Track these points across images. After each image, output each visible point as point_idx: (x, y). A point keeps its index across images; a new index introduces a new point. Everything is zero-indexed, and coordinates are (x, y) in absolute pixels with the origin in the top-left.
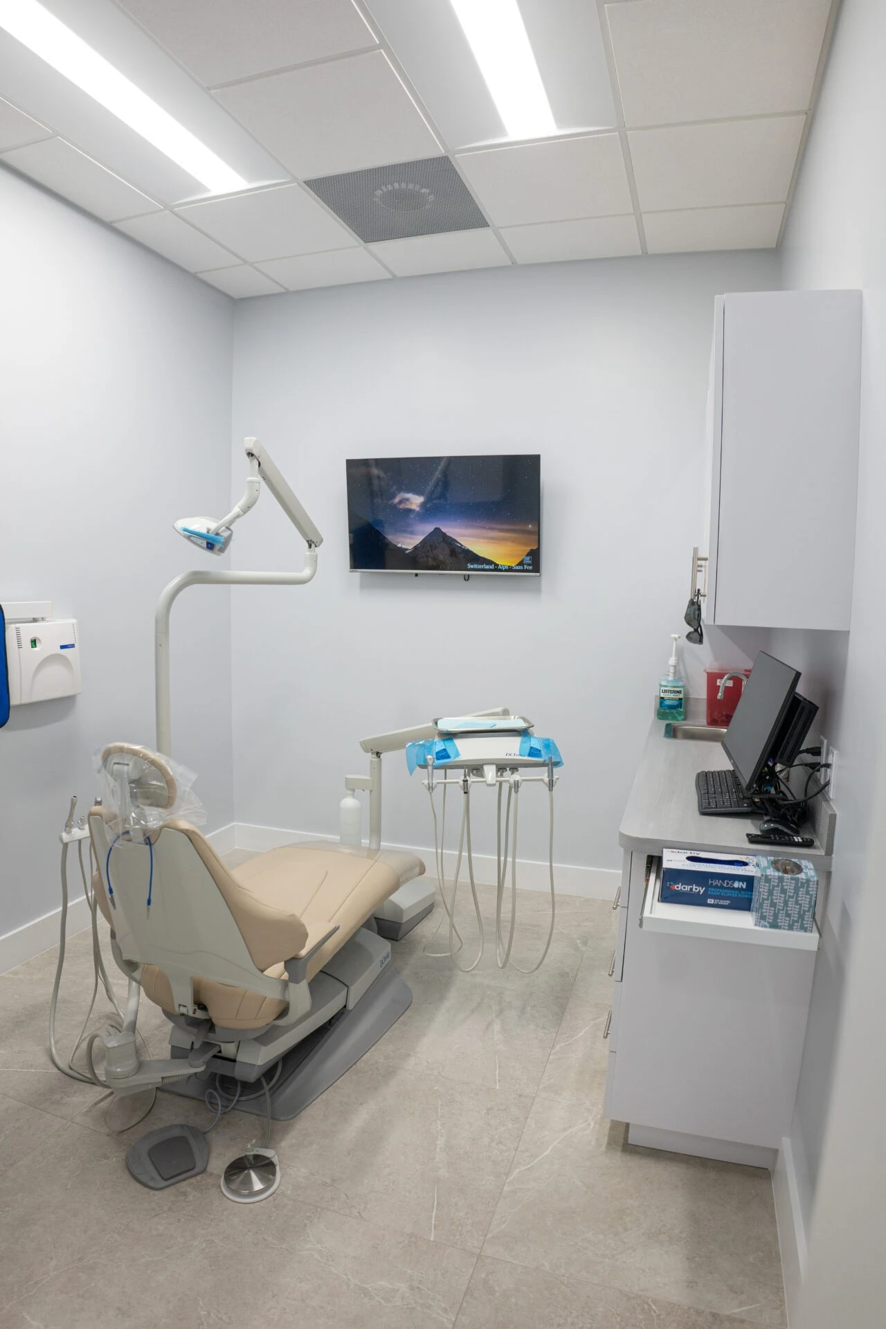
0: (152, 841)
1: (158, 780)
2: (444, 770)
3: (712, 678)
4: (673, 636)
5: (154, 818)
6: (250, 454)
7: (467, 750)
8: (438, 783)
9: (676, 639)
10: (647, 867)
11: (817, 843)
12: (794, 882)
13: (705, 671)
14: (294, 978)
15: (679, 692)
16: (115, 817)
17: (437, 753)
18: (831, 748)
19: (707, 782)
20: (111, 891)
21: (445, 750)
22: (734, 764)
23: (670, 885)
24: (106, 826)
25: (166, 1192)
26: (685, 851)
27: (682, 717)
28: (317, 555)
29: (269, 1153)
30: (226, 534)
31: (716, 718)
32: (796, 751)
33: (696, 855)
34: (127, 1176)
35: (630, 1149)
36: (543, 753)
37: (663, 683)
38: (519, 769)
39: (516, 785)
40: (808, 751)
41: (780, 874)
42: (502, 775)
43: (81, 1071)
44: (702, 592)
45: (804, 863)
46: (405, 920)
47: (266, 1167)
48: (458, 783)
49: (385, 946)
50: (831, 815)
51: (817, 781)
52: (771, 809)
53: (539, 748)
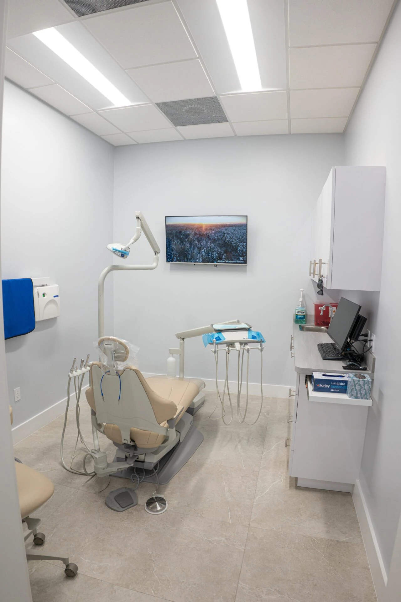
0: (120, 375)
1: (123, 350)
2: (218, 345)
3: (317, 307)
4: (301, 289)
5: (121, 366)
6: (138, 218)
7: (228, 337)
8: (217, 350)
9: (302, 291)
10: (306, 379)
11: (368, 369)
12: (363, 382)
13: (314, 303)
14: (170, 426)
15: (303, 312)
16: (104, 365)
17: (216, 338)
18: (372, 334)
19: (323, 348)
20: (102, 395)
21: (219, 337)
22: (334, 341)
23: (317, 385)
25: (124, 512)
26: (322, 373)
27: (305, 322)
28: (158, 258)
29: (162, 496)
31: (319, 322)
32: (359, 335)
33: (325, 374)
34: (107, 508)
35: (298, 488)
36: (257, 337)
37: (297, 309)
38: (248, 344)
39: (248, 350)
40: (363, 335)
41: (358, 379)
42: (242, 346)
43: (76, 470)
44: (323, 276)
45: (366, 375)
46: (196, 406)
47: (162, 501)
48: (225, 350)
50: (373, 358)
51: (367, 346)
52: (350, 357)
53: (255, 335)
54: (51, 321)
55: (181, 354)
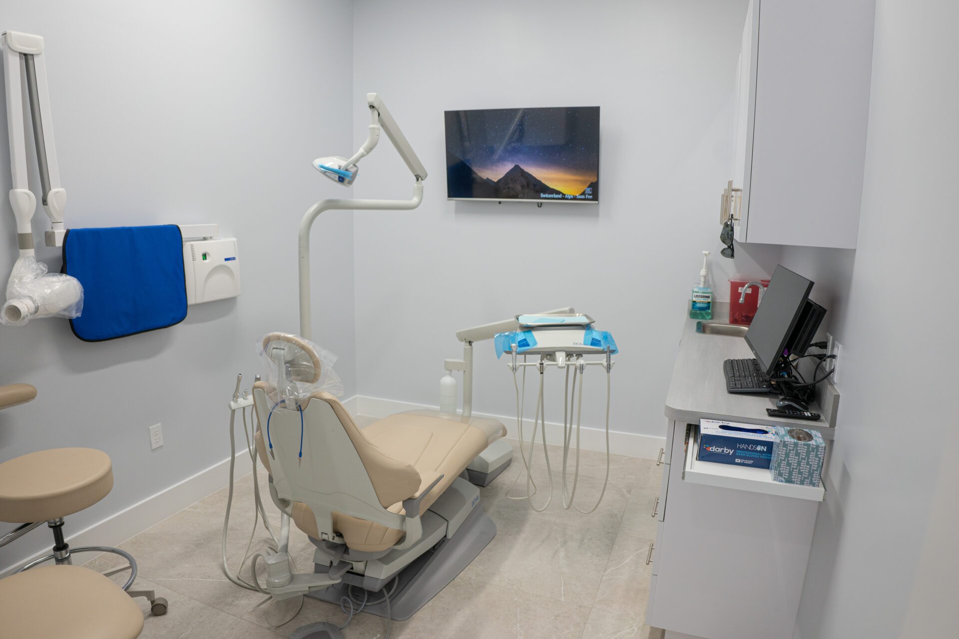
0: (302, 409)
1: (307, 362)
2: (523, 356)
3: (735, 286)
4: (704, 252)
5: (303, 390)
6: (372, 107)
7: (542, 340)
8: (520, 365)
9: (706, 255)
10: (687, 433)
11: (822, 417)
12: (806, 447)
13: (729, 280)
14: (410, 514)
15: (708, 297)
16: (274, 389)
17: (519, 342)
18: (836, 342)
19: (733, 368)
20: (271, 446)
21: (525, 340)
22: (756, 354)
23: (706, 447)
24: (267, 397)
26: (718, 421)
27: (710, 317)
28: (423, 187)
30: (353, 170)
31: (737, 318)
32: (807, 344)
33: (726, 424)
36: (602, 343)
37: (696, 290)
38: (583, 355)
39: (582, 368)
40: (816, 345)
41: (796, 441)
42: (569, 360)
43: (246, 581)
44: (734, 217)
45: (813, 433)
46: (490, 470)
48: (535, 365)
49: (476, 491)
50: (835, 396)
51: (823, 369)
52: (785, 390)
53: (599, 339)
54: (226, 304)
55: (467, 370)
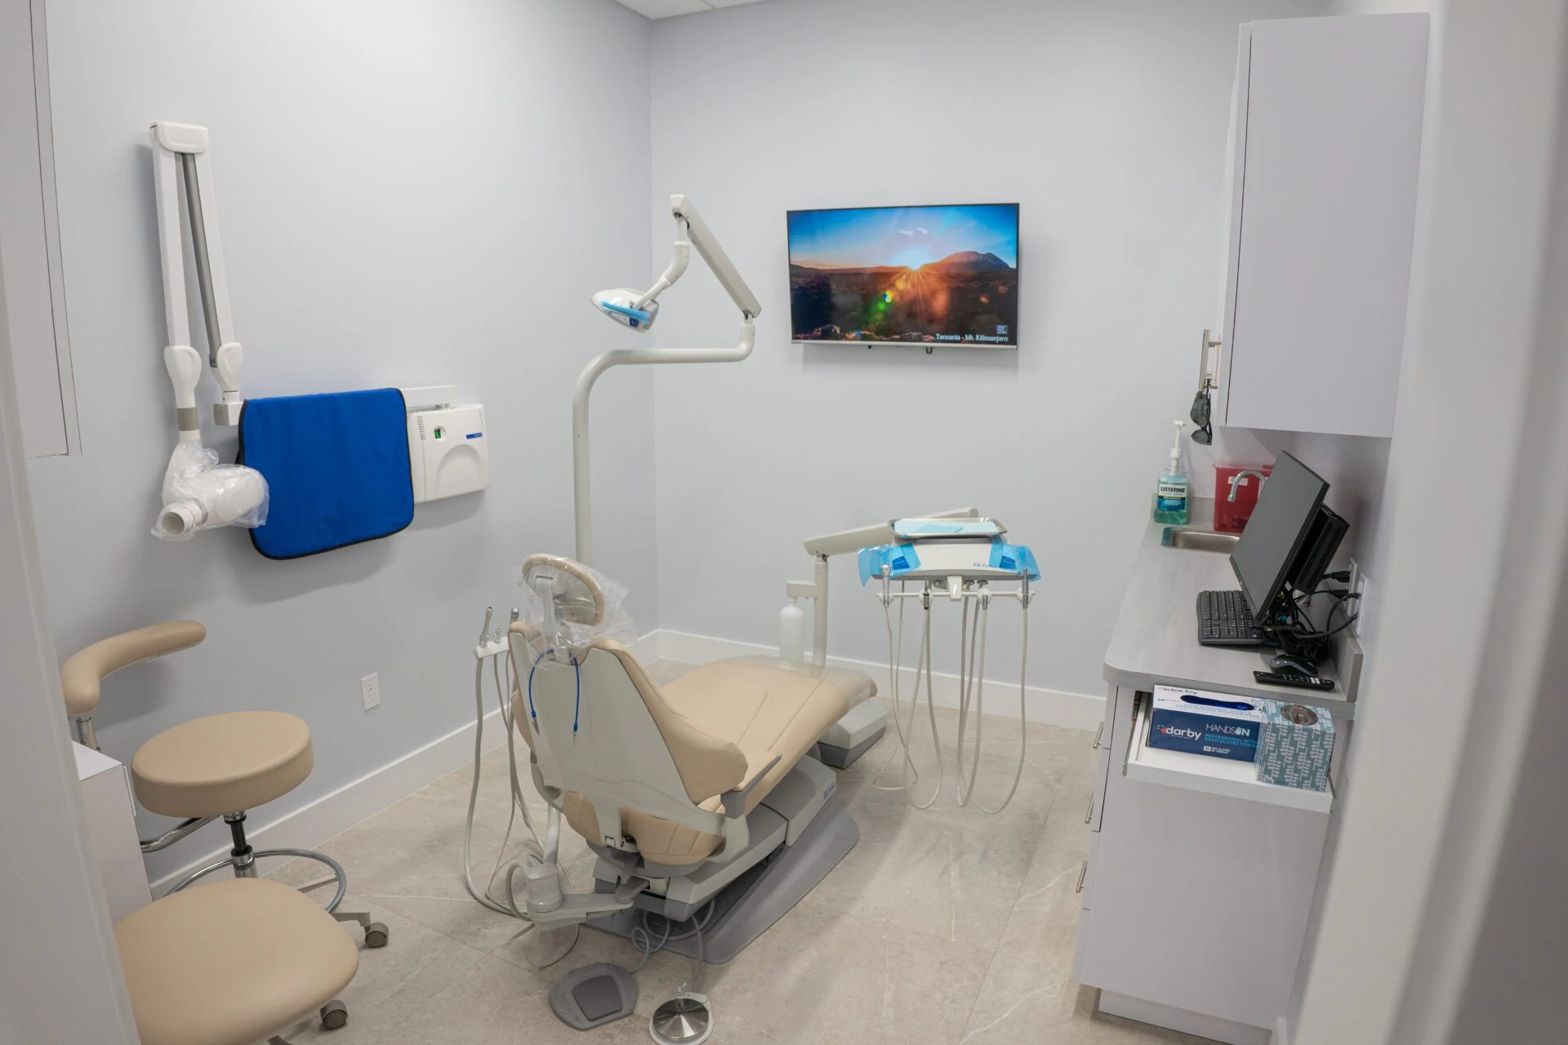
0: (578, 662)
1: (585, 596)
2: (901, 582)
3: (1223, 475)
4: (1176, 422)
6: (678, 215)
7: (929, 558)
8: (895, 596)
9: (1180, 427)
10: (1135, 704)
11: (1338, 686)
12: (1306, 733)
13: (1214, 465)
14: (732, 812)
15: (1182, 490)
16: (539, 634)
17: (894, 561)
18: (1362, 575)
19: (1210, 603)
20: (534, 715)
21: (903, 558)
22: (1244, 586)
23: (1161, 727)
24: (528, 645)
25: (591, 1032)
26: (1180, 689)
27: (1185, 520)
28: (754, 328)
29: (701, 998)
30: (651, 308)
31: (1226, 522)
32: (1319, 575)
33: (1191, 694)
34: (550, 1015)
35: (1099, 1016)
36: (1017, 563)
37: (1163, 479)
38: (989, 581)
39: (985, 601)
40: (1333, 576)
41: (1291, 723)
42: (968, 588)
43: (498, 902)
44: (1212, 383)
45: (1320, 711)
46: (852, 745)
47: (698, 1013)
48: (918, 596)
49: (829, 776)
50: (1356, 655)
51: (1343, 612)
52: (1283, 643)
53: (1013, 558)
54: (467, 502)
55: (820, 598)
